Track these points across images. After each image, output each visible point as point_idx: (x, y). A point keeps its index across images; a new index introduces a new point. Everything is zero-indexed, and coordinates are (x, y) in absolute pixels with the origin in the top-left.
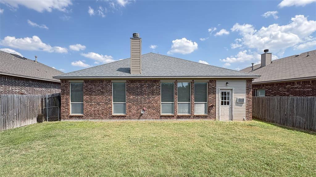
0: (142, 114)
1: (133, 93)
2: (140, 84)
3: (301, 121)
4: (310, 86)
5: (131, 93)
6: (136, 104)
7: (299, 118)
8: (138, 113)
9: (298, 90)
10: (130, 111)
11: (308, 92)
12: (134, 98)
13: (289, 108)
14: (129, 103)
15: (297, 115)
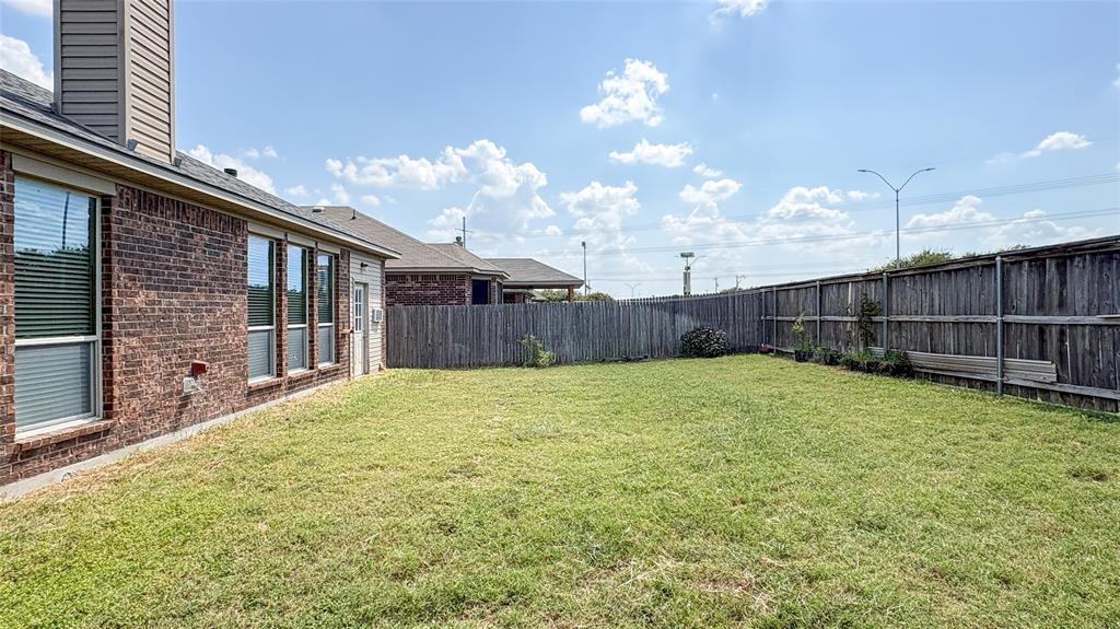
0: (186, 399)
1: (149, 273)
2: (177, 226)
3: (463, 353)
4: (436, 285)
5: (137, 272)
6: (161, 340)
7: (455, 348)
8: (171, 394)
9: (413, 292)
10: (135, 387)
11: (434, 298)
12: (153, 302)
13: (437, 329)
14: (128, 335)
15: (454, 342)
